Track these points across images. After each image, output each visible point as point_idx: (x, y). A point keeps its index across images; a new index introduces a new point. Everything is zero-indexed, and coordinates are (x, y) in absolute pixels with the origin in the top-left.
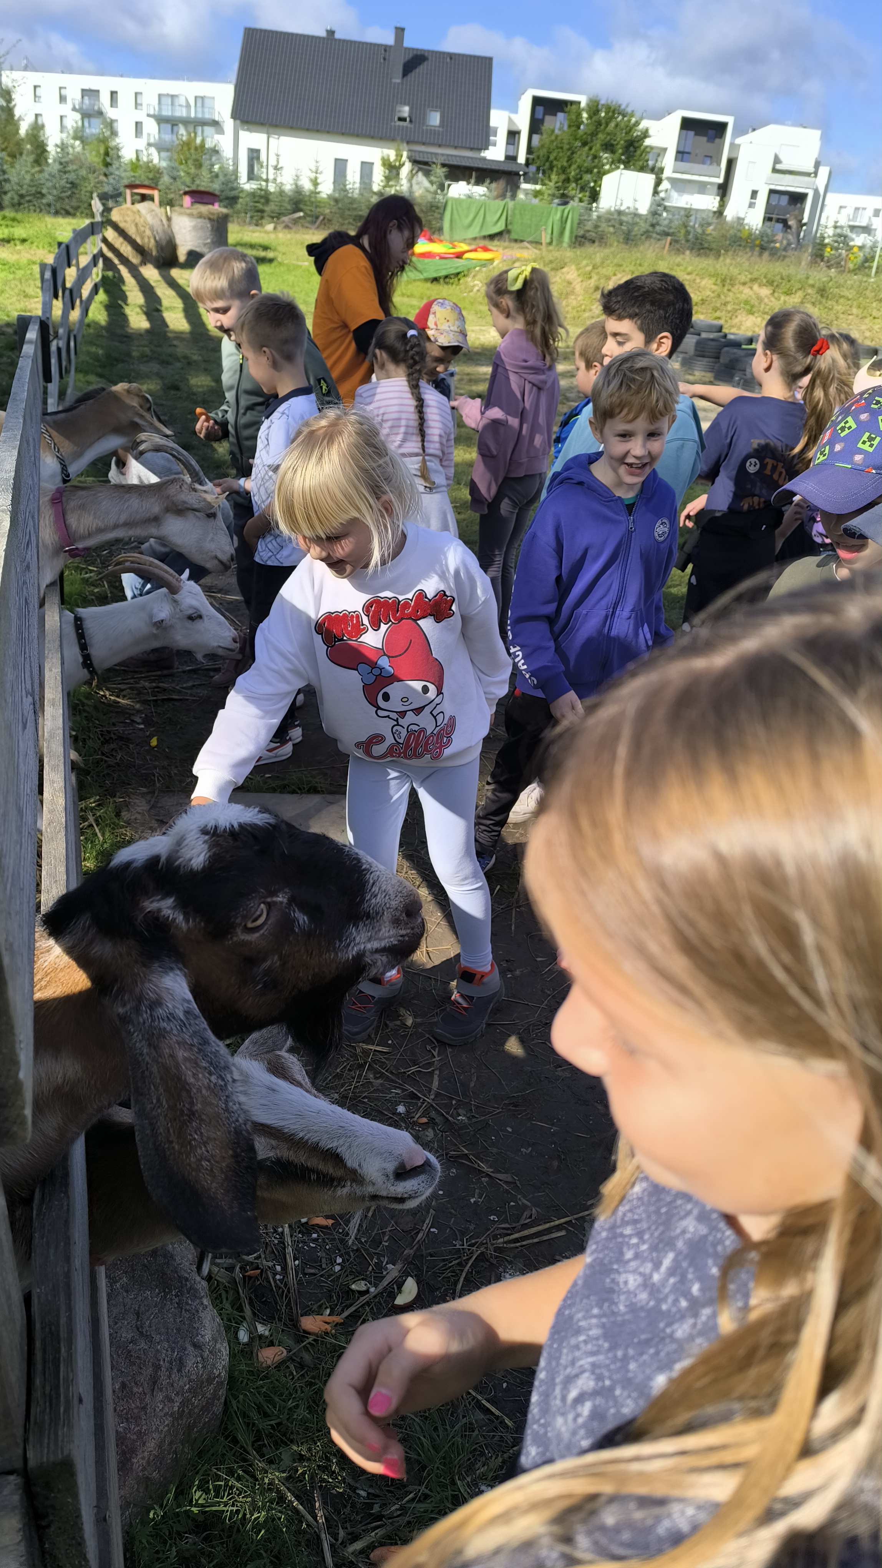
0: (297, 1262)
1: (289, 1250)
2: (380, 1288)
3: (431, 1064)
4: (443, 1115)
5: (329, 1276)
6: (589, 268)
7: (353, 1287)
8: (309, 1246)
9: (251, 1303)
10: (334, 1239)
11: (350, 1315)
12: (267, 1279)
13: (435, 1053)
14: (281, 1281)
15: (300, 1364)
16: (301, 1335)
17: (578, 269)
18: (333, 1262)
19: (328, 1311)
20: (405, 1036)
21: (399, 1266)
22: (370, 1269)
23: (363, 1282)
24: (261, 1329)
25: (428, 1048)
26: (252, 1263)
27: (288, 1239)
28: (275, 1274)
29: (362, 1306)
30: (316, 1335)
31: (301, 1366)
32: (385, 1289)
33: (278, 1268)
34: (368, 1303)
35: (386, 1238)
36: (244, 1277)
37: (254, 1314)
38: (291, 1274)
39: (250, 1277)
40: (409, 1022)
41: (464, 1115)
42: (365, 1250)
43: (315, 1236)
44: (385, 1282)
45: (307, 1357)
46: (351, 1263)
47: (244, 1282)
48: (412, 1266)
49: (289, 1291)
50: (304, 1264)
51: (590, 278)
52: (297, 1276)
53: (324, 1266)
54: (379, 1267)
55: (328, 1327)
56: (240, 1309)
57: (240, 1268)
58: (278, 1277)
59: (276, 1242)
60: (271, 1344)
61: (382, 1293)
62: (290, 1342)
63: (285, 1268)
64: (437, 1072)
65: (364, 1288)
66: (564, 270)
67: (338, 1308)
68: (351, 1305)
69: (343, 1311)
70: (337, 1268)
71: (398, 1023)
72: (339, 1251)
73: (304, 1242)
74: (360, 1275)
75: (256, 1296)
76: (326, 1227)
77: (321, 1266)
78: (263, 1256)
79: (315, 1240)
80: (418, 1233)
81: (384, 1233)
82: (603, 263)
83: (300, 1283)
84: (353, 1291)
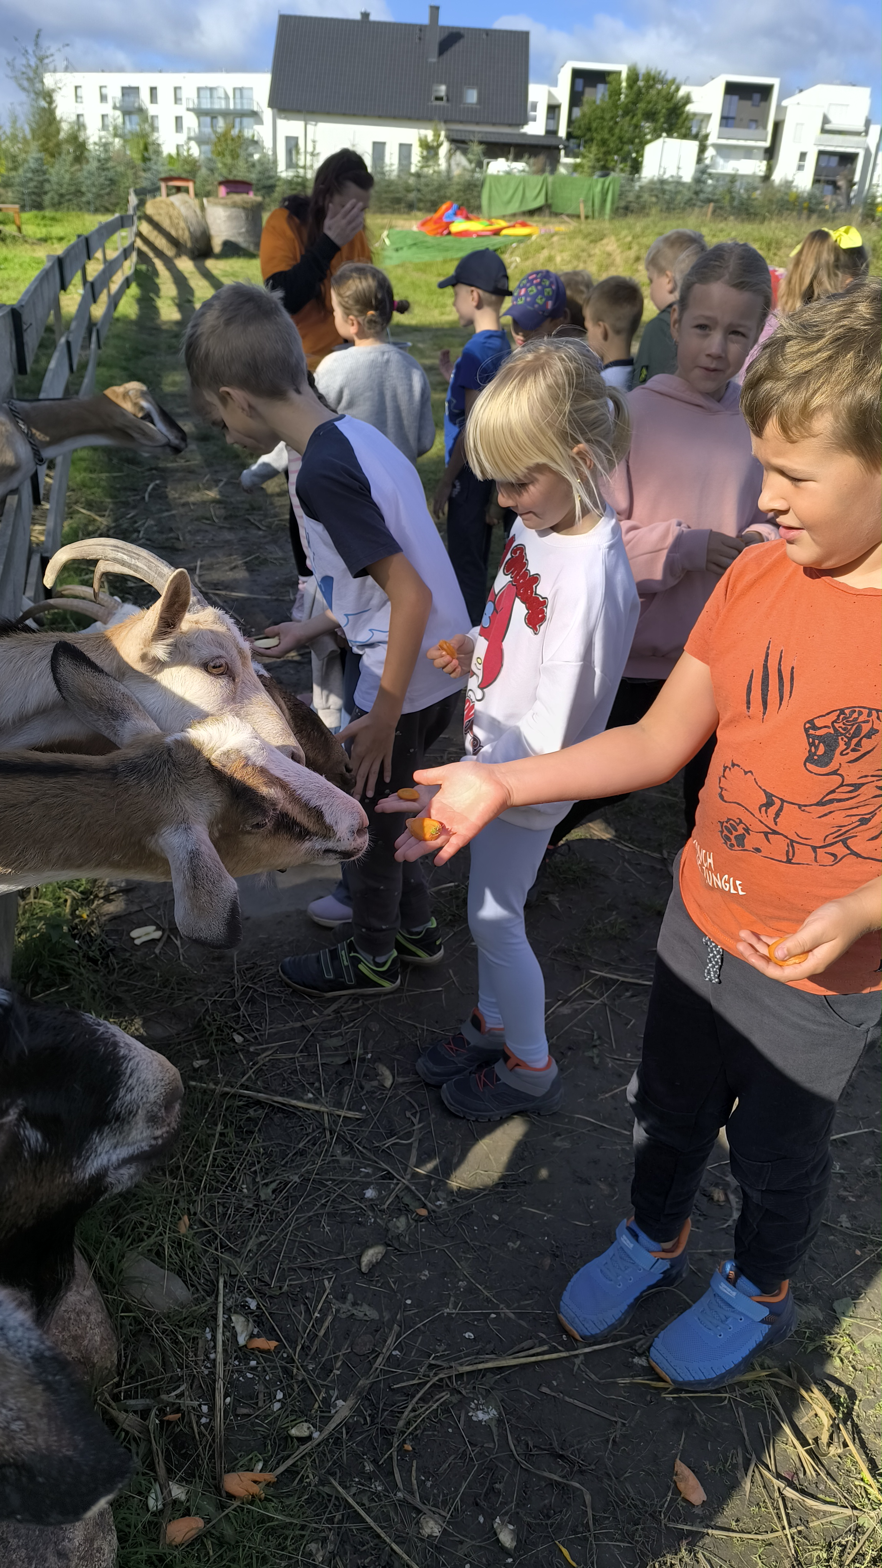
0: (228, 1400)
1: (220, 1384)
2: (326, 1433)
3: (409, 1135)
4: (420, 1199)
5: (266, 1417)
6: (629, 239)
7: (294, 1432)
8: (245, 1377)
9: (168, 1458)
10: (275, 1368)
11: (286, 1471)
12: (190, 1423)
13: (415, 1121)
14: (206, 1426)
15: (218, 1539)
16: (223, 1498)
17: (618, 240)
18: (271, 1397)
19: (260, 1465)
20: (381, 1100)
21: (351, 1402)
22: (316, 1406)
23: (306, 1425)
24: (178, 1492)
25: (408, 1114)
26: (174, 1404)
27: (220, 1370)
28: (199, 1417)
29: (301, 1458)
30: (241, 1499)
31: (221, 1542)
32: (331, 1435)
33: (205, 1409)
34: (309, 1454)
35: (339, 1364)
36: (162, 1422)
37: (169, 1471)
38: (219, 1415)
39: (169, 1422)
40: (388, 1083)
41: (444, 1199)
42: (312, 1381)
43: (253, 1363)
44: (332, 1425)
45: (228, 1532)
46: (295, 1398)
47: (162, 1428)
48: (367, 1403)
49: (213, 1440)
50: (237, 1402)
51: (630, 248)
52: (225, 1419)
53: (260, 1404)
54: (327, 1404)
55: (256, 1489)
56: (152, 1467)
57: (159, 1410)
58: (203, 1420)
59: (206, 1372)
60: (187, 1513)
61: (327, 1439)
62: (211, 1509)
63: (212, 1409)
64: (416, 1145)
65: (306, 1434)
66: (605, 241)
67: (273, 1461)
68: (289, 1456)
69: (278, 1465)
70: (277, 1406)
71: (375, 1083)
72: (281, 1382)
73: (240, 1372)
74: (302, 1414)
75: (175, 1448)
76: (268, 1352)
77: (257, 1404)
78: (187, 1393)
79: (254, 1369)
80: (377, 1356)
81: (337, 1358)
82: (643, 232)
83: (229, 1428)
84: (292, 1438)
